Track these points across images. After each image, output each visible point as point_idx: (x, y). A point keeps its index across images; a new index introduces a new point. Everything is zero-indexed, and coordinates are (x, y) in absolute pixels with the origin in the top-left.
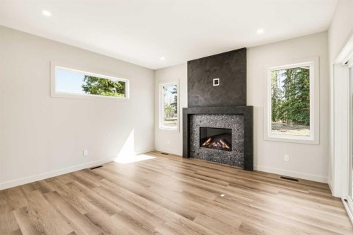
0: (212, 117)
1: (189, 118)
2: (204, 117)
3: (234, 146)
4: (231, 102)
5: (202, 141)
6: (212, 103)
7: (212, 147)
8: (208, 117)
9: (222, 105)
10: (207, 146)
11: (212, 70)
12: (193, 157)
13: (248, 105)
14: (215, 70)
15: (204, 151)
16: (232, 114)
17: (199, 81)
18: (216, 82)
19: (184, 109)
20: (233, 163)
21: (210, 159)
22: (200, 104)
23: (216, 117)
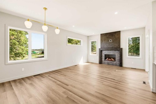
0: (109, 51)
1: (101, 52)
2: (106, 51)
3: (116, 60)
4: (116, 47)
5: (105, 58)
6: (109, 47)
7: (109, 60)
8: (108, 51)
9: (112, 48)
10: (107, 60)
11: (109, 37)
12: (102, 64)
13: (121, 47)
14: (110, 37)
15: (106, 62)
16: (116, 50)
17: (105, 40)
18: (110, 41)
19: (99, 49)
20: (116, 65)
21: (108, 64)
22: (105, 47)
23: (110, 51)
